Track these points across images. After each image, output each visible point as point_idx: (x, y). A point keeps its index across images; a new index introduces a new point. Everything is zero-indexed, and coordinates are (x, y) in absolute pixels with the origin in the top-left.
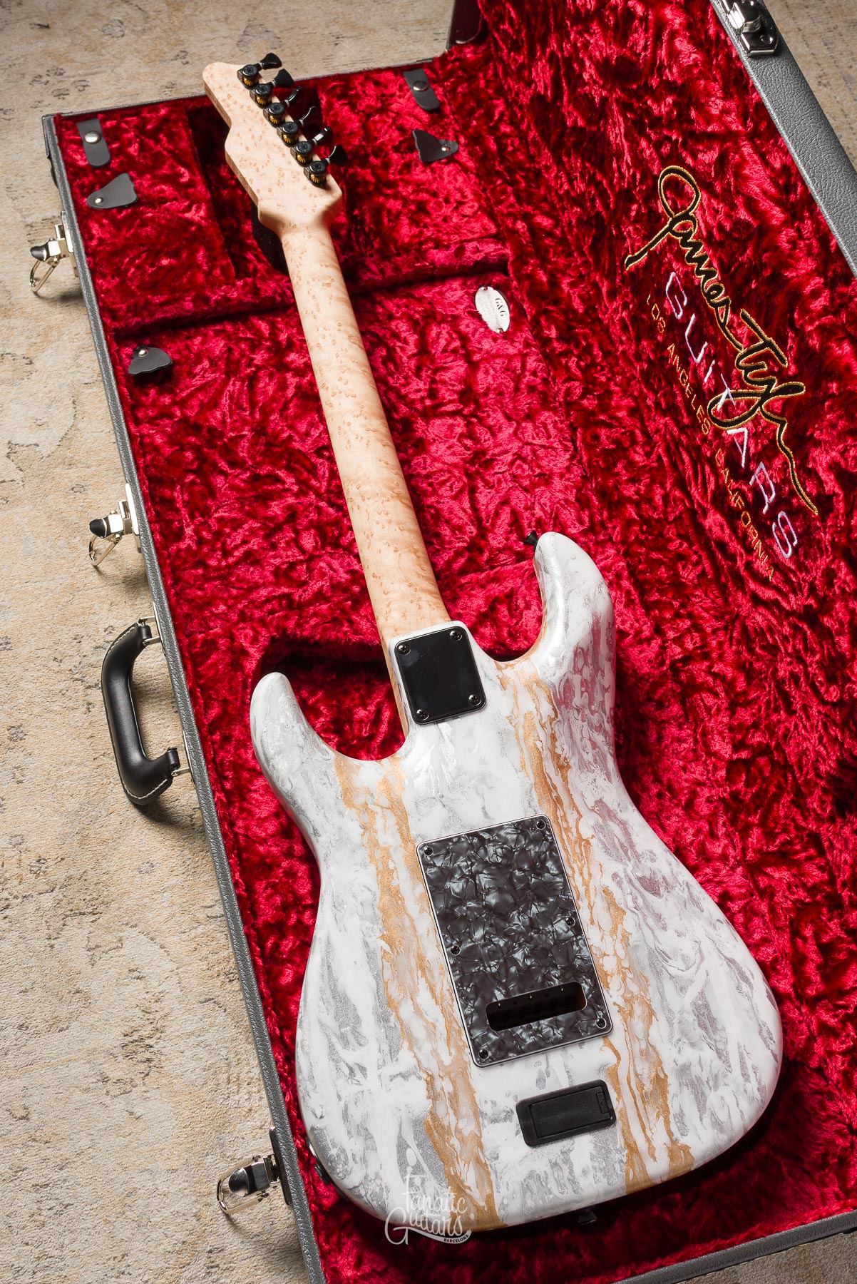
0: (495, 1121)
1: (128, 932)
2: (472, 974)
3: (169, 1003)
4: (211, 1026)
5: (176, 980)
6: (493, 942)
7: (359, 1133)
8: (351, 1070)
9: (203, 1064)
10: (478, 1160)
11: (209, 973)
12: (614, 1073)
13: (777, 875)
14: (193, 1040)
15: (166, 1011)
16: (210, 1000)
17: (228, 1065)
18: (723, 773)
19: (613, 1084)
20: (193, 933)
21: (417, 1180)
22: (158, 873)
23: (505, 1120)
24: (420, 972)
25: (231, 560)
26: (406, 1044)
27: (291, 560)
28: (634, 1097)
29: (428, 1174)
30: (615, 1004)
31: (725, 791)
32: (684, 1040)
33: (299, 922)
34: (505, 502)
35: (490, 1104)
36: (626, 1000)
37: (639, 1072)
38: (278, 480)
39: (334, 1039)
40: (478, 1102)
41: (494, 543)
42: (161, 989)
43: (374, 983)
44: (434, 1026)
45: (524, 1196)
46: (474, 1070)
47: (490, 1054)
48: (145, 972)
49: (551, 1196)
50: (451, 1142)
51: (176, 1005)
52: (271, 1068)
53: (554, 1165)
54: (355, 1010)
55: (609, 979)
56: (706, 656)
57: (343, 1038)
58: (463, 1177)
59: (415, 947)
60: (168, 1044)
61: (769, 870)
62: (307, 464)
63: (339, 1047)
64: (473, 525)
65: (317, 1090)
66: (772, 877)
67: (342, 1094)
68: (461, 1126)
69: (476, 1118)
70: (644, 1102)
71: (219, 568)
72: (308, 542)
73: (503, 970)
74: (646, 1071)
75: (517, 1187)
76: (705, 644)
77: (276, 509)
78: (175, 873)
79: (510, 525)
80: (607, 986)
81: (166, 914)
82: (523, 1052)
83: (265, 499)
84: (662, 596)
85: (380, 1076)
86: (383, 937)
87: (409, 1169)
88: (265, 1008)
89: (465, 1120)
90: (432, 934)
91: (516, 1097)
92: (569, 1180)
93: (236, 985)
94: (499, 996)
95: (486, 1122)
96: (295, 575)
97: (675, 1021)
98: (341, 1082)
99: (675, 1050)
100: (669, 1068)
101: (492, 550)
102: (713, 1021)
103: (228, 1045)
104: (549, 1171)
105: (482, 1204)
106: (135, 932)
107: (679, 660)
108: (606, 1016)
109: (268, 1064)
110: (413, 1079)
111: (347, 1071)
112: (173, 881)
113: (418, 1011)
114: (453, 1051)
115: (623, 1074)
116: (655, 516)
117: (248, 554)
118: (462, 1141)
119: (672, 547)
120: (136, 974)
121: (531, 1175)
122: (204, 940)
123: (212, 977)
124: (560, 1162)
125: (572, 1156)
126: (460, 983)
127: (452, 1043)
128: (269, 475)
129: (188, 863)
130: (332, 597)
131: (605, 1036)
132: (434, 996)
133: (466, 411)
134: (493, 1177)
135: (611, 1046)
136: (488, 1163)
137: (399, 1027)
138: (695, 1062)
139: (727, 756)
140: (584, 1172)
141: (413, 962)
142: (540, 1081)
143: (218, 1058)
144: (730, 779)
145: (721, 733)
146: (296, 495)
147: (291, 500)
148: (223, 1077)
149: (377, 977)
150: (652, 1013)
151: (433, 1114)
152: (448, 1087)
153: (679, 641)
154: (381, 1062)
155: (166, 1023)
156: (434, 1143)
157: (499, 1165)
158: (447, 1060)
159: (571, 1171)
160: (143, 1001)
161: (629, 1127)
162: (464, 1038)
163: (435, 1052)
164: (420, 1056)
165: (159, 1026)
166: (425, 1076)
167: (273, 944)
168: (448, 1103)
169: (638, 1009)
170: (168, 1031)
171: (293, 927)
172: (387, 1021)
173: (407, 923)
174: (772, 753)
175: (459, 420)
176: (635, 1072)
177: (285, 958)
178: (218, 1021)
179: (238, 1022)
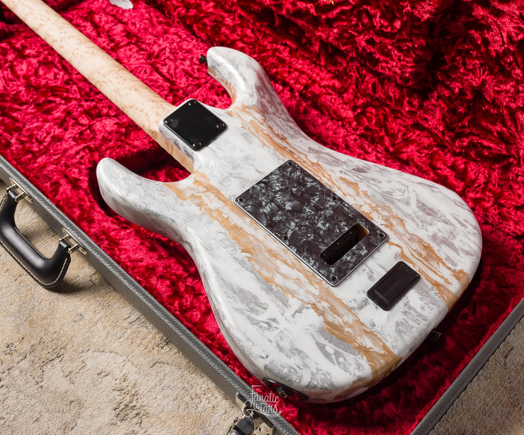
0: (361, 308)
1: (85, 356)
2: (302, 245)
3: (132, 378)
4: (165, 376)
5: (129, 364)
6: (302, 226)
7: (294, 354)
8: (268, 324)
9: (172, 398)
10: (366, 332)
11: (147, 350)
12: (403, 255)
13: (409, 150)
14: (158, 388)
15: (133, 382)
16: (156, 363)
17: (187, 390)
18: (355, 123)
19: (406, 261)
20: (126, 335)
21: (341, 360)
22: (87, 317)
23: (366, 305)
24: (274, 258)
25: (45, 144)
26: (290, 296)
27: (79, 131)
28: (421, 261)
29: (345, 353)
30: (381, 225)
31: (361, 130)
32: (425, 224)
34: (176, 68)
35: (353, 302)
36: (386, 220)
37: (415, 249)
38: (51, 102)
39: (249, 313)
40: (346, 304)
41: (183, 85)
42: (122, 374)
43: (252, 275)
44: (299, 280)
45: (401, 336)
46: (334, 290)
47: (337, 277)
48: (108, 370)
49: (415, 329)
50: (346, 331)
51: (137, 376)
53: (405, 313)
54: (251, 293)
55: (371, 215)
56: (314, 82)
57: (252, 310)
58: (364, 344)
59: (263, 248)
60: (144, 399)
61: (404, 150)
62: (63, 90)
63: (253, 316)
64: (167, 82)
65: (255, 344)
66: (408, 152)
67: (271, 338)
68: (345, 320)
69: (351, 312)
70: (426, 261)
71: (40, 150)
72: (85, 121)
73: (317, 236)
74: (418, 247)
75: (395, 334)
76: (310, 78)
77: (57, 114)
78: (97, 311)
79: (185, 75)
80: (372, 219)
81: (104, 334)
82: (353, 268)
83: (49, 112)
84: (277, 69)
85: (286, 319)
86: (243, 251)
87: (333, 357)
89: (346, 316)
90: (268, 237)
91: (364, 291)
92: (418, 316)
94: (323, 248)
95: (357, 311)
96: (86, 137)
97: (415, 218)
98: (266, 333)
99: (424, 230)
100: (427, 241)
101: (182, 89)
102: (431, 210)
103: (180, 380)
104: (404, 317)
105: (383, 352)
106: (90, 353)
107: (303, 90)
108: (381, 231)
110: (305, 311)
111: (266, 326)
112: (99, 316)
113: (285, 276)
114: (317, 286)
115: (407, 253)
116: (253, 40)
117: (53, 138)
118: (351, 327)
119: (269, 47)
120: (102, 374)
121: (398, 324)
122: (135, 335)
123: (150, 351)
124: (407, 310)
125: (411, 304)
126: (299, 252)
127: (313, 282)
128: (44, 102)
129: (102, 303)
130: (112, 138)
131: (387, 241)
132: (289, 265)
133: (133, 41)
134: (379, 336)
135: (393, 244)
136: (372, 330)
137: (280, 289)
138: (437, 231)
139: (352, 116)
140: (422, 308)
141: (267, 255)
142: (371, 277)
143: (178, 390)
144: (359, 124)
145: (342, 108)
146: (65, 104)
147: (64, 107)
148: (187, 398)
149: (252, 272)
150: (402, 220)
151: (327, 322)
152: (326, 305)
153: (297, 82)
154: (282, 312)
155: (137, 389)
156: (337, 336)
157: (377, 328)
158: (317, 292)
159: (416, 312)
160: (116, 386)
161: (428, 276)
162: (318, 277)
163: (307, 292)
164: (300, 298)
165: (133, 392)
166: (310, 306)
167: (179, 304)
168: (331, 313)
169: (394, 222)
170: (140, 392)
171: (185, 291)
172: (271, 290)
173: (251, 238)
174: (371, 104)
175: (132, 46)
176: (413, 249)
177: (190, 308)
178: (167, 371)
179: (179, 366)
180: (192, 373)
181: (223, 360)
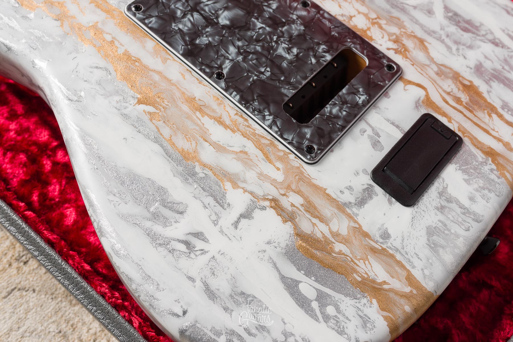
0: (361, 202)
2: (249, 88)
4: (27, 311)
6: (250, 53)
7: (238, 304)
8: (187, 243)
10: (373, 250)
12: (428, 101)
16: (13, 290)
19: (436, 111)
21: (330, 310)
23: (371, 197)
24: (198, 113)
26: (228, 185)
28: (461, 112)
29: (337, 296)
30: (388, 49)
32: (461, 47)
33: (55, 164)
35: (347, 192)
36: (396, 41)
37: (449, 90)
39: (148, 224)
40: (334, 196)
43: (156, 147)
44: (246, 153)
45: (438, 255)
46: (310, 170)
47: (315, 147)
49: (461, 239)
50: (337, 250)
52: (101, 305)
53: (441, 209)
54: (153, 182)
55: (368, 33)
57: (156, 217)
58: (372, 275)
59: (178, 94)
63: (158, 229)
65: (161, 286)
67: (193, 273)
68: (335, 229)
69: (344, 212)
70: (471, 111)
73: (276, 71)
74: (453, 86)
75: (426, 252)
80: (372, 39)
82: (343, 127)
85: (222, 231)
86: (140, 102)
87: (315, 305)
88: (61, 253)
89: (335, 220)
90: (188, 76)
91: (365, 171)
92: (464, 214)
93: (33, 264)
94: (289, 92)
95: (354, 210)
97: (444, 37)
98: (184, 262)
99: (461, 58)
100: (468, 75)
102: (469, 22)
104: (441, 217)
105: (407, 289)
108: (389, 60)
109: (95, 303)
110: (257, 213)
111: (182, 247)
113: (219, 148)
114: (279, 165)
115: (436, 98)
118: (345, 241)
121: (431, 231)
123: (4, 270)
124: (444, 203)
125: (452, 191)
126: (245, 101)
127: (272, 157)
131: (400, 78)
132: (226, 127)
134: (398, 257)
135: (410, 82)
136: (384, 246)
137: (210, 173)
138: (482, 59)
140: (472, 199)
141: (185, 108)
142: (376, 144)
149: (156, 141)
150: (422, 41)
151: (299, 234)
152: (297, 200)
154: (214, 217)
156: (320, 261)
157: (395, 242)
158: (279, 176)
159: (462, 207)
161: (476, 138)
162: (281, 147)
163: (262, 176)
164: (249, 188)
166: (267, 203)
167: (39, 196)
168: (308, 215)
169: (409, 44)
171: (52, 171)
172: (194, 174)
173: (156, 77)
176: (445, 91)
177: (59, 202)
178: (31, 304)
179: (52, 294)
180: (75, 305)
181: (110, 303)
